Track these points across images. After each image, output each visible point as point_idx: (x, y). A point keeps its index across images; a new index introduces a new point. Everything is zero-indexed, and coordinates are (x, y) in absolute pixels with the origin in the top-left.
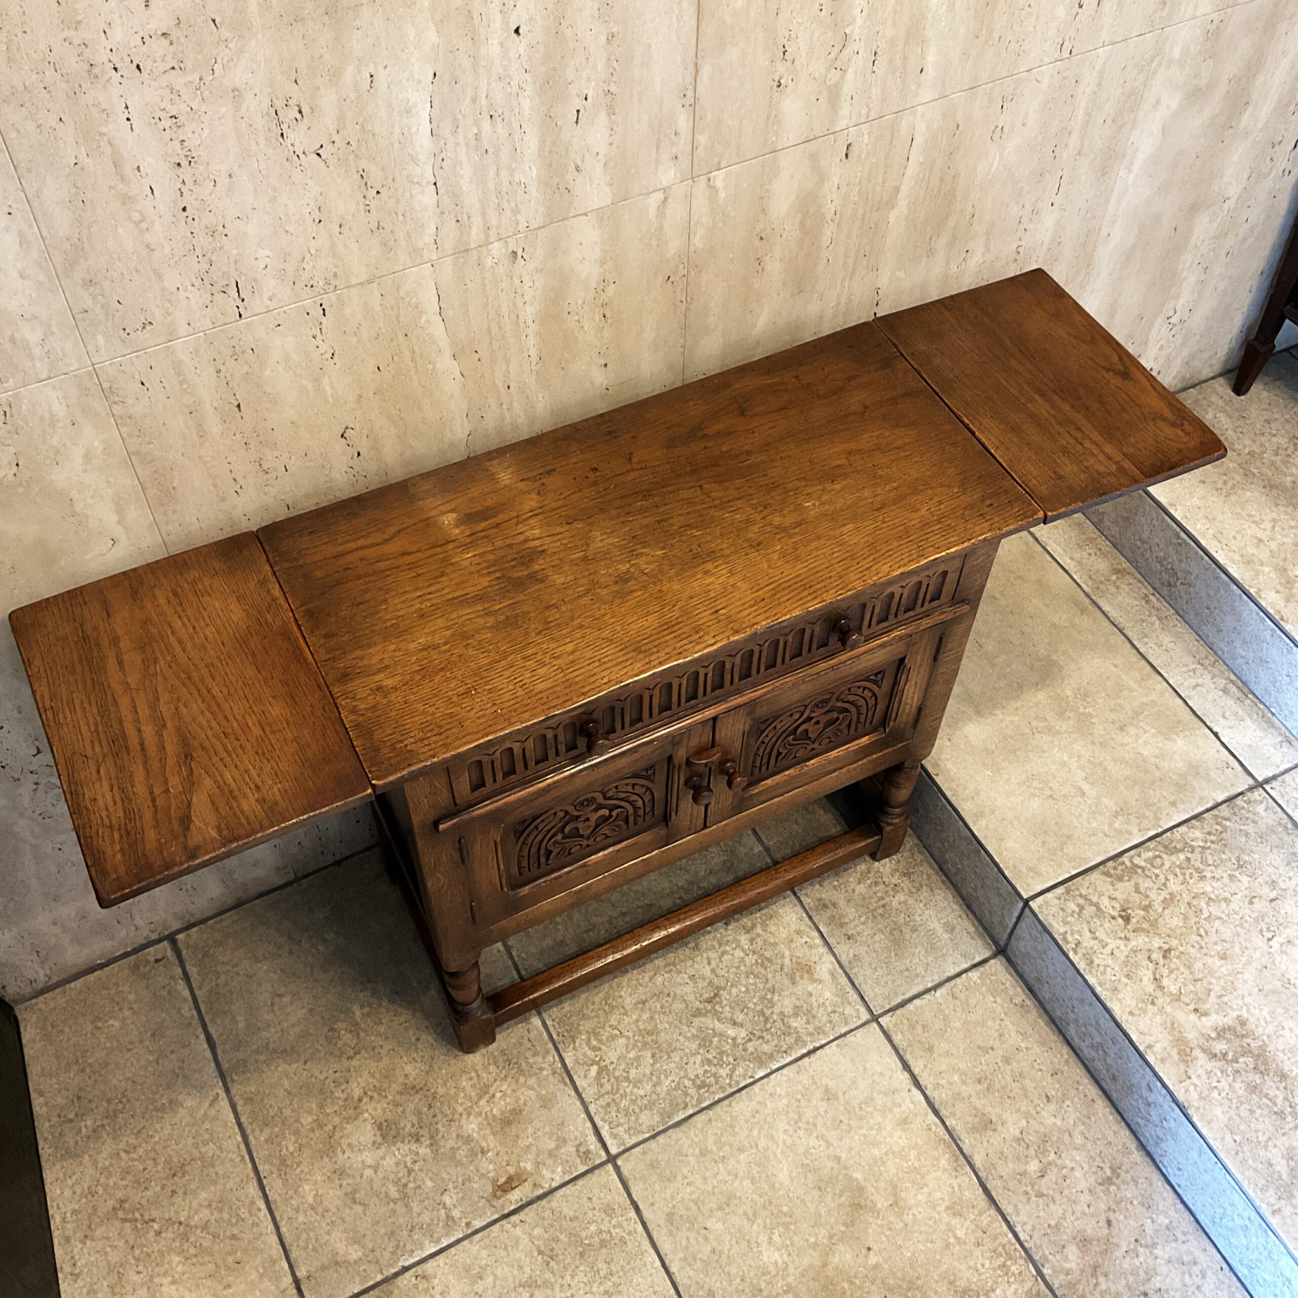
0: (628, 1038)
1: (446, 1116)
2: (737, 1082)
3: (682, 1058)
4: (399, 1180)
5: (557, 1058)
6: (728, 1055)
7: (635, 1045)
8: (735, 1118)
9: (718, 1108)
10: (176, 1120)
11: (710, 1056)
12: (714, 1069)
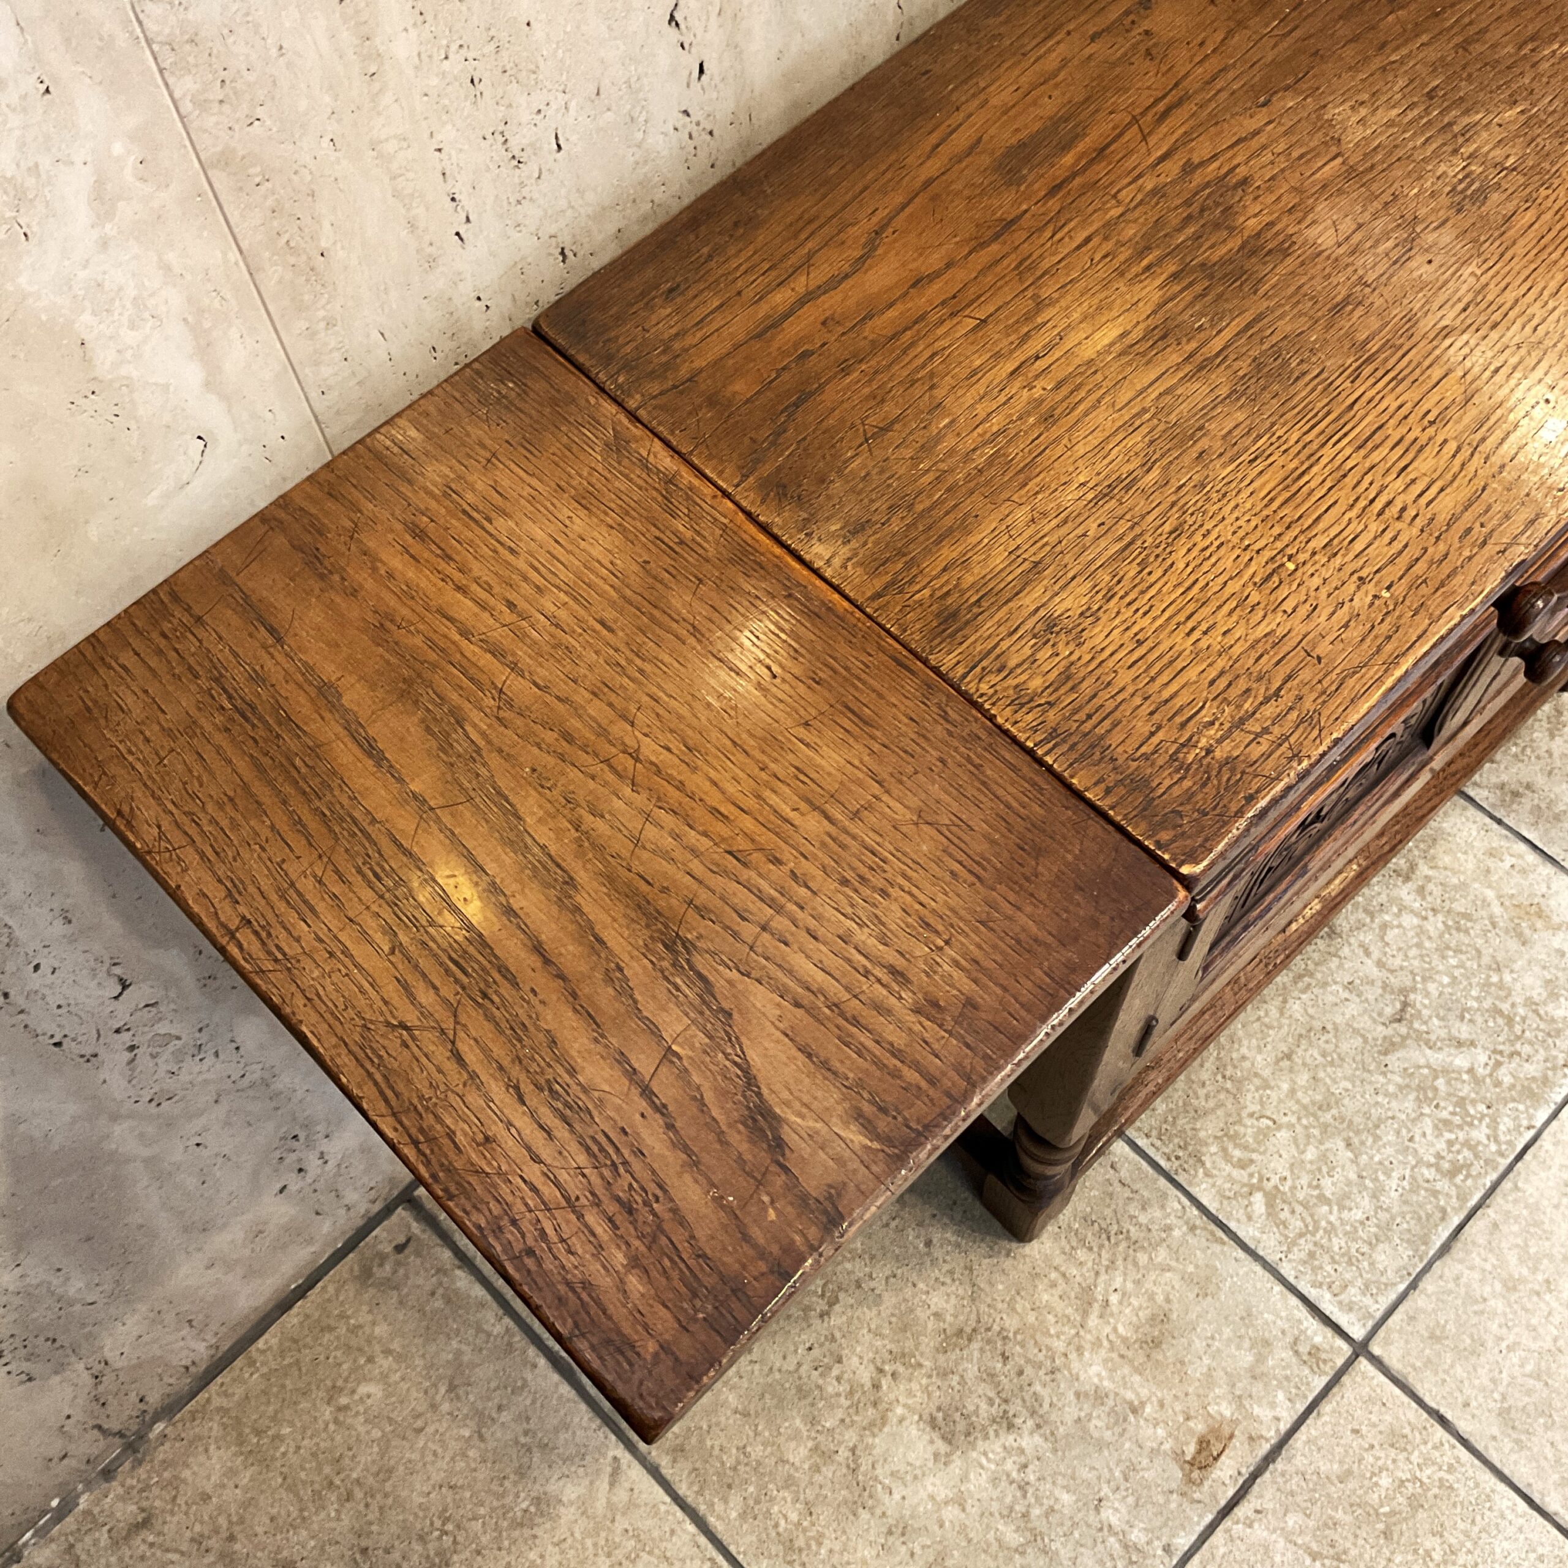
0: (1291, 1126)
1: (1039, 1366)
2: (1510, 1143)
3: (1398, 1133)
4: (1011, 1509)
5: (1186, 1202)
6: (1474, 1102)
7: (1308, 1136)
8: (1535, 1208)
9: (1498, 1198)
10: (562, 1532)
11: (1445, 1114)
12: (1461, 1135)
